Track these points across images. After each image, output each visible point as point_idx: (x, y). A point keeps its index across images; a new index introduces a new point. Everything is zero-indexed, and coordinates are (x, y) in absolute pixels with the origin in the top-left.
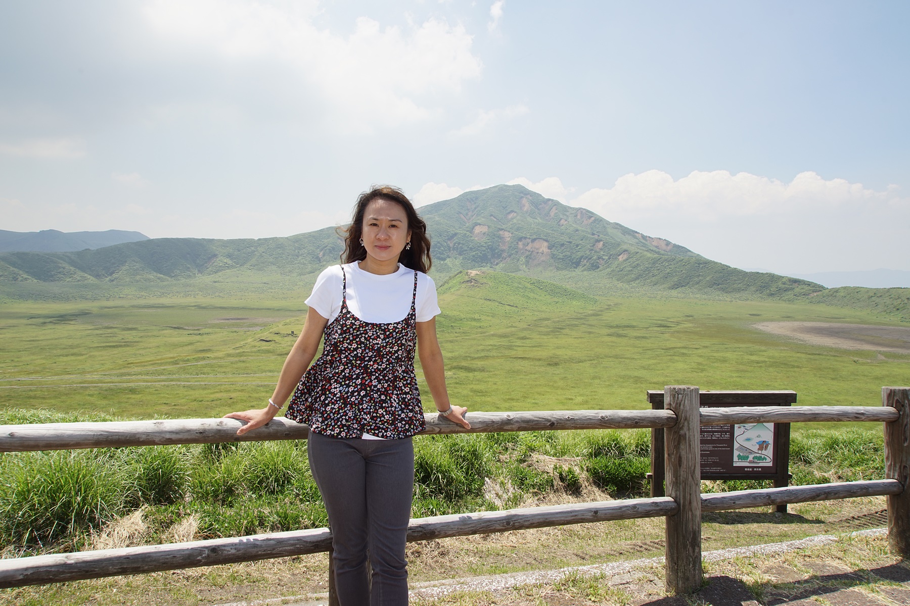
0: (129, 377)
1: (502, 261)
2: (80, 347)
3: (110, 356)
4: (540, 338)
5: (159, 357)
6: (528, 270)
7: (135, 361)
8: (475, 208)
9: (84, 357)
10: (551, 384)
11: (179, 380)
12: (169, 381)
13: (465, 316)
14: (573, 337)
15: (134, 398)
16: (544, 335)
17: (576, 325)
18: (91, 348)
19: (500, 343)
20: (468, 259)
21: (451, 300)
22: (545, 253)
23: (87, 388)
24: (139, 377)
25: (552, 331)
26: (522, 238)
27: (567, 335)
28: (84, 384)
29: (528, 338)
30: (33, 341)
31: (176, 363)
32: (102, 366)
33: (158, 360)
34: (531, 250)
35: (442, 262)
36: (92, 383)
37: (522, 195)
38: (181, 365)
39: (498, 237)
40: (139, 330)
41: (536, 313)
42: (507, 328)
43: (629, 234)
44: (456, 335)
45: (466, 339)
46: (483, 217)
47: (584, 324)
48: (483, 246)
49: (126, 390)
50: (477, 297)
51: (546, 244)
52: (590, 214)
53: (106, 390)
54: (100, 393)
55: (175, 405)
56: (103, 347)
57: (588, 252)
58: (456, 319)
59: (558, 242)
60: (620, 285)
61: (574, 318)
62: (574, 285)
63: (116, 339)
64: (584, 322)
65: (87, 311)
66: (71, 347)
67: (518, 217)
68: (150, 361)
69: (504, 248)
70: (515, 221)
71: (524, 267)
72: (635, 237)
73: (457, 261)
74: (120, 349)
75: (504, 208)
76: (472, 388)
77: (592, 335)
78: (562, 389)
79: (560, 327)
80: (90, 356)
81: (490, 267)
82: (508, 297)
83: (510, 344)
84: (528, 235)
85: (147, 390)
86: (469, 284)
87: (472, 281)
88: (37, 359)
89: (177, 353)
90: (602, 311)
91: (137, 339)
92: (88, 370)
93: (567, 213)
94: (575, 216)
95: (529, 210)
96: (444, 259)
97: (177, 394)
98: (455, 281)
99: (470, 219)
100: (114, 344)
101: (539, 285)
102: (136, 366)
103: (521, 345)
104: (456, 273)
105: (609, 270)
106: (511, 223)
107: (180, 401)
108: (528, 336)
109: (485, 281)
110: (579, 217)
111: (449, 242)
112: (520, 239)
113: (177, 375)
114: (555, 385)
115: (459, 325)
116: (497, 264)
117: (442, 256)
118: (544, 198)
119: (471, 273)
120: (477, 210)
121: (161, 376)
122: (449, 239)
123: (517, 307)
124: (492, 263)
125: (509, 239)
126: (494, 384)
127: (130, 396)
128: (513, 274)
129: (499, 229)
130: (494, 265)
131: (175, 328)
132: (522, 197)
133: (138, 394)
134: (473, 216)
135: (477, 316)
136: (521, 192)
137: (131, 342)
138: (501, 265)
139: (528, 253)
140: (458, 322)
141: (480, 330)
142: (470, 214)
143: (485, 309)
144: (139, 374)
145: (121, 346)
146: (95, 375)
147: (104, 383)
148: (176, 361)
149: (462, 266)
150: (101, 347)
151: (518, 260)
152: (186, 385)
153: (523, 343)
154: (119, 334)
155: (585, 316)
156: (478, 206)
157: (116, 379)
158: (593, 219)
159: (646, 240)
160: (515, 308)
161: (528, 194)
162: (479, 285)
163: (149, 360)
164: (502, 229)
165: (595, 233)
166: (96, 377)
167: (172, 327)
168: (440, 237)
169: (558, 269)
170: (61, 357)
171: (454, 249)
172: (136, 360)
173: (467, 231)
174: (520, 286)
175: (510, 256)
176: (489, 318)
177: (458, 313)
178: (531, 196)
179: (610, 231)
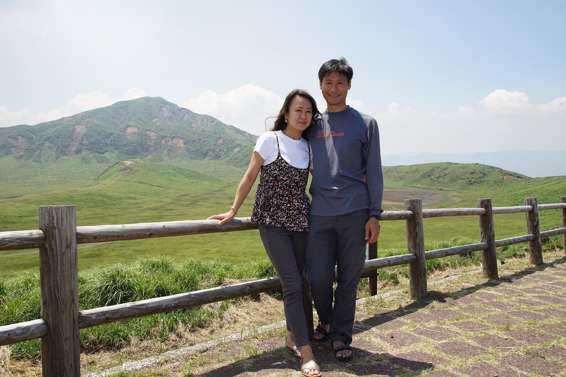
1: (149, 154)
4: (182, 209)
6: (169, 160)
8: (127, 114)
10: (193, 241)
13: (123, 196)
14: (206, 207)
16: (185, 206)
17: (207, 198)
19: (153, 215)
20: (123, 153)
21: (112, 184)
22: (182, 147)
25: (191, 204)
26: (164, 136)
27: (201, 205)
29: (173, 210)
34: (171, 145)
35: (102, 155)
37: (163, 105)
39: (146, 136)
41: (178, 191)
42: (157, 203)
43: (241, 133)
44: (118, 210)
45: (126, 213)
46: (133, 121)
47: (213, 197)
48: (134, 143)
50: (132, 181)
51: (182, 141)
52: (213, 119)
57: (213, 147)
58: (116, 199)
59: (191, 139)
60: (236, 169)
61: (206, 194)
62: (204, 170)
64: (213, 196)
67: (160, 121)
69: (150, 144)
70: (158, 124)
71: (167, 157)
72: (244, 136)
73: (114, 154)
75: (149, 114)
76: (134, 249)
77: (219, 205)
78: (201, 244)
79: (196, 200)
81: (141, 159)
82: (156, 180)
83: (160, 214)
84: (168, 134)
86: (125, 172)
87: (128, 169)
90: (224, 188)
93: (197, 119)
94: (202, 121)
95: (168, 116)
96: (103, 153)
98: (113, 170)
99: (123, 122)
101: (179, 171)
103: (168, 214)
104: (114, 163)
105: (228, 159)
106: (155, 125)
108: (173, 208)
109: (137, 168)
110: (205, 121)
111: (106, 140)
112: (163, 137)
114: (196, 241)
115: (119, 203)
116: (146, 156)
117: (101, 150)
118: (179, 107)
119: (126, 163)
120: (128, 115)
122: (106, 138)
123: (163, 187)
124: (142, 155)
125: (154, 137)
126: (151, 244)
128: (159, 163)
129: (146, 130)
130: (143, 157)
132: (163, 106)
134: (125, 120)
135: (133, 195)
136: (161, 103)
138: (149, 157)
139: (169, 147)
140: (118, 201)
141: (137, 206)
142: (122, 118)
143: (139, 189)
149: (118, 158)
151: (162, 153)
153: (170, 213)
155: (213, 191)
156: (129, 113)
158: (215, 123)
159: (252, 138)
160: (161, 188)
161: (167, 104)
162: (133, 172)
164: (149, 130)
165: (217, 132)
168: (99, 136)
169: (192, 159)
171: (111, 145)
173: (121, 131)
174: (165, 172)
175: (155, 150)
176: (143, 196)
177: (118, 194)
178: (169, 106)
179: (227, 131)
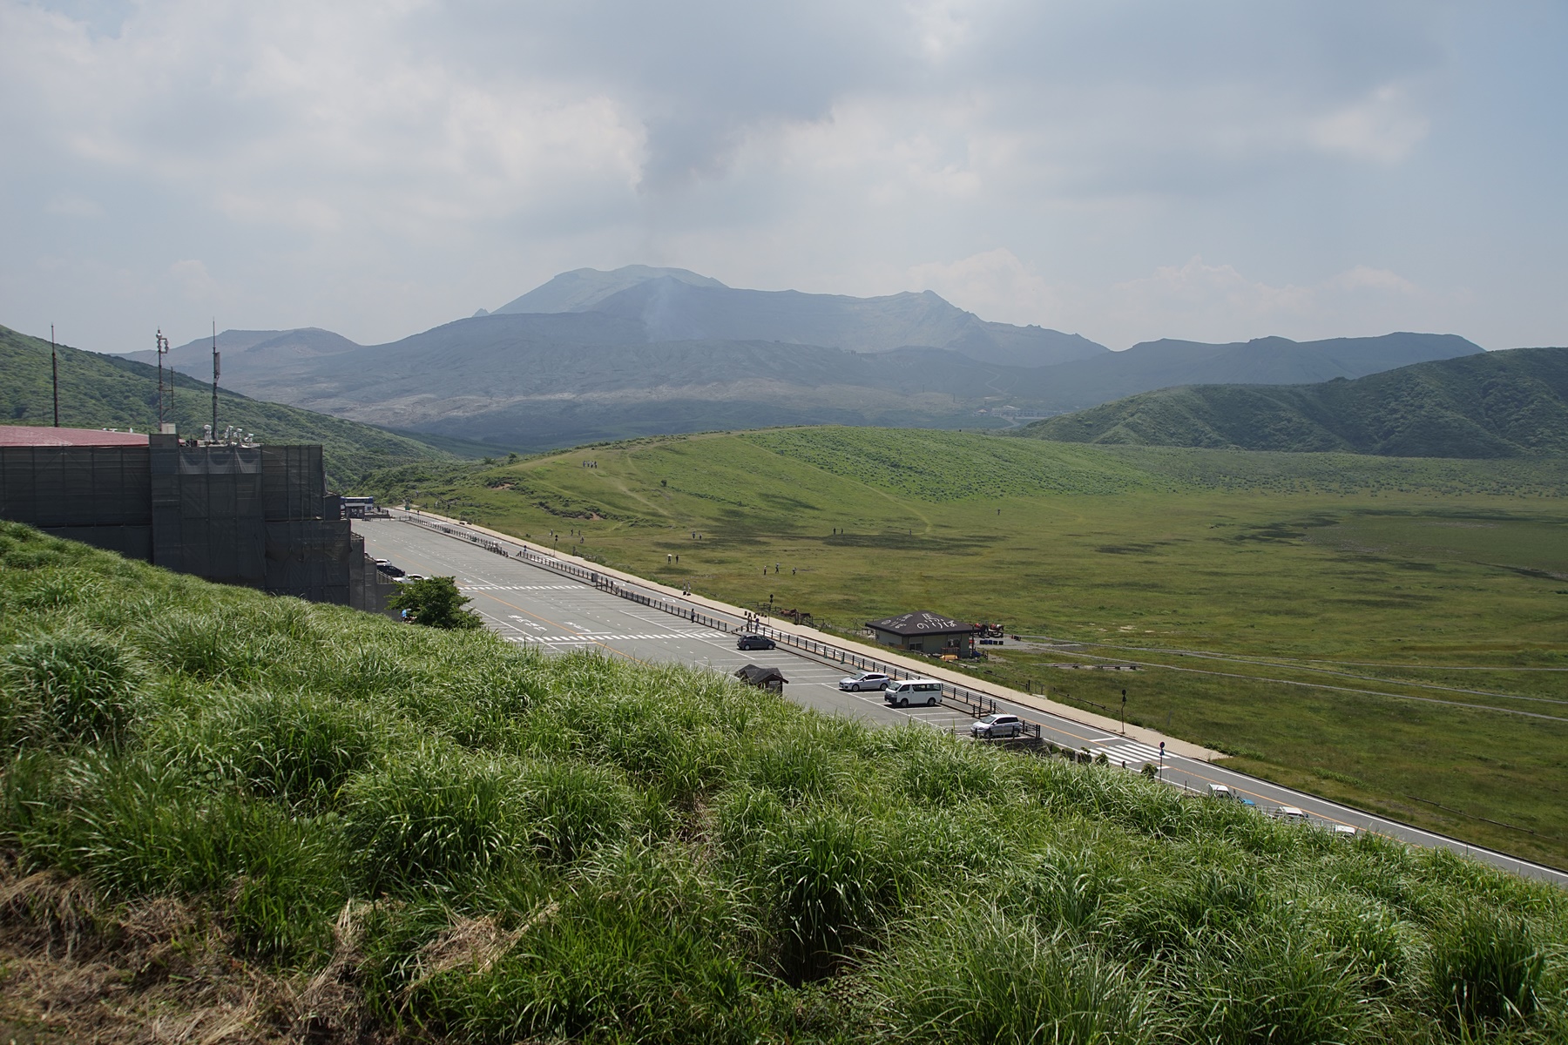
0: (1402, 681)
2: (1305, 597)
3: (1365, 624)
5: (1478, 642)
7: (1419, 645)
9: (1310, 621)
11: (1520, 705)
12: (1496, 705)
15: (1408, 733)
18: (1326, 601)
23: (1307, 691)
24: (1426, 683)
28: (1304, 681)
30: (1216, 574)
31: (1518, 661)
32: (1346, 647)
33: (1475, 648)
36: (1320, 682)
38: (1533, 667)
40: (1437, 571)
49: (1392, 710)
53: (1348, 704)
54: (1334, 708)
55: (1504, 767)
56: (1353, 602)
63: (1382, 587)
65: (1326, 518)
66: (1288, 595)
68: (1455, 648)
74: (1389, 611)
80: (1324, 621)
85: (1441, 719)
88: (1219, 615)
89: (1525, 638)
91: (1430, 592)
92: (1314, 652)
97: (1512, 739)
100: (1379, 599)
102: (1421, 657)
107: (1517, 759)
113: (1517, 693)
121: (1478, 689)
127: (1400, 726)
131: (1526, 573)
133: (1419, 724)
137: (1415, 597)
144: (1426, 677)
145: (1391, 605)
146: (1328, 664)
147: (1346, 686)
148: (1519, 655)
150: (1348, 602)
152: (1538, 721)
154: (1391, 576)
157: (1373, 681)
163: (1452, 644)
166: (1329, 669)
167: (1518, 571)
170: (1265, 616)
172: (1423, 642)
